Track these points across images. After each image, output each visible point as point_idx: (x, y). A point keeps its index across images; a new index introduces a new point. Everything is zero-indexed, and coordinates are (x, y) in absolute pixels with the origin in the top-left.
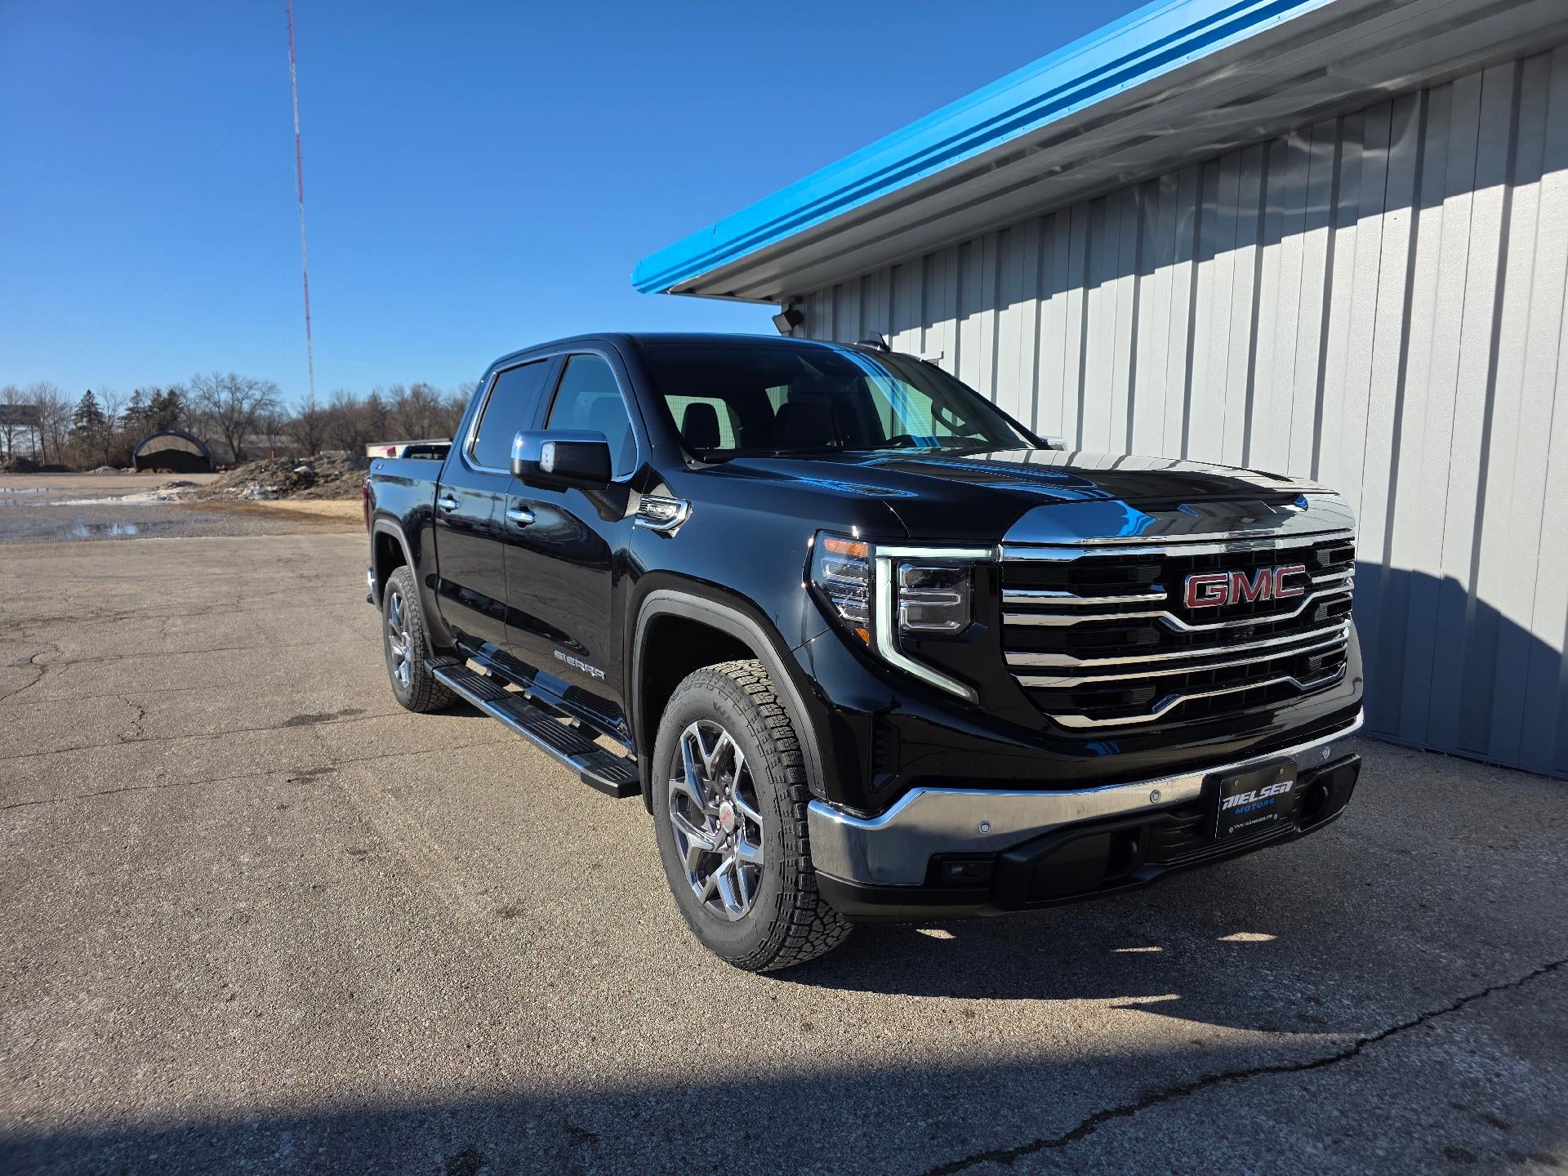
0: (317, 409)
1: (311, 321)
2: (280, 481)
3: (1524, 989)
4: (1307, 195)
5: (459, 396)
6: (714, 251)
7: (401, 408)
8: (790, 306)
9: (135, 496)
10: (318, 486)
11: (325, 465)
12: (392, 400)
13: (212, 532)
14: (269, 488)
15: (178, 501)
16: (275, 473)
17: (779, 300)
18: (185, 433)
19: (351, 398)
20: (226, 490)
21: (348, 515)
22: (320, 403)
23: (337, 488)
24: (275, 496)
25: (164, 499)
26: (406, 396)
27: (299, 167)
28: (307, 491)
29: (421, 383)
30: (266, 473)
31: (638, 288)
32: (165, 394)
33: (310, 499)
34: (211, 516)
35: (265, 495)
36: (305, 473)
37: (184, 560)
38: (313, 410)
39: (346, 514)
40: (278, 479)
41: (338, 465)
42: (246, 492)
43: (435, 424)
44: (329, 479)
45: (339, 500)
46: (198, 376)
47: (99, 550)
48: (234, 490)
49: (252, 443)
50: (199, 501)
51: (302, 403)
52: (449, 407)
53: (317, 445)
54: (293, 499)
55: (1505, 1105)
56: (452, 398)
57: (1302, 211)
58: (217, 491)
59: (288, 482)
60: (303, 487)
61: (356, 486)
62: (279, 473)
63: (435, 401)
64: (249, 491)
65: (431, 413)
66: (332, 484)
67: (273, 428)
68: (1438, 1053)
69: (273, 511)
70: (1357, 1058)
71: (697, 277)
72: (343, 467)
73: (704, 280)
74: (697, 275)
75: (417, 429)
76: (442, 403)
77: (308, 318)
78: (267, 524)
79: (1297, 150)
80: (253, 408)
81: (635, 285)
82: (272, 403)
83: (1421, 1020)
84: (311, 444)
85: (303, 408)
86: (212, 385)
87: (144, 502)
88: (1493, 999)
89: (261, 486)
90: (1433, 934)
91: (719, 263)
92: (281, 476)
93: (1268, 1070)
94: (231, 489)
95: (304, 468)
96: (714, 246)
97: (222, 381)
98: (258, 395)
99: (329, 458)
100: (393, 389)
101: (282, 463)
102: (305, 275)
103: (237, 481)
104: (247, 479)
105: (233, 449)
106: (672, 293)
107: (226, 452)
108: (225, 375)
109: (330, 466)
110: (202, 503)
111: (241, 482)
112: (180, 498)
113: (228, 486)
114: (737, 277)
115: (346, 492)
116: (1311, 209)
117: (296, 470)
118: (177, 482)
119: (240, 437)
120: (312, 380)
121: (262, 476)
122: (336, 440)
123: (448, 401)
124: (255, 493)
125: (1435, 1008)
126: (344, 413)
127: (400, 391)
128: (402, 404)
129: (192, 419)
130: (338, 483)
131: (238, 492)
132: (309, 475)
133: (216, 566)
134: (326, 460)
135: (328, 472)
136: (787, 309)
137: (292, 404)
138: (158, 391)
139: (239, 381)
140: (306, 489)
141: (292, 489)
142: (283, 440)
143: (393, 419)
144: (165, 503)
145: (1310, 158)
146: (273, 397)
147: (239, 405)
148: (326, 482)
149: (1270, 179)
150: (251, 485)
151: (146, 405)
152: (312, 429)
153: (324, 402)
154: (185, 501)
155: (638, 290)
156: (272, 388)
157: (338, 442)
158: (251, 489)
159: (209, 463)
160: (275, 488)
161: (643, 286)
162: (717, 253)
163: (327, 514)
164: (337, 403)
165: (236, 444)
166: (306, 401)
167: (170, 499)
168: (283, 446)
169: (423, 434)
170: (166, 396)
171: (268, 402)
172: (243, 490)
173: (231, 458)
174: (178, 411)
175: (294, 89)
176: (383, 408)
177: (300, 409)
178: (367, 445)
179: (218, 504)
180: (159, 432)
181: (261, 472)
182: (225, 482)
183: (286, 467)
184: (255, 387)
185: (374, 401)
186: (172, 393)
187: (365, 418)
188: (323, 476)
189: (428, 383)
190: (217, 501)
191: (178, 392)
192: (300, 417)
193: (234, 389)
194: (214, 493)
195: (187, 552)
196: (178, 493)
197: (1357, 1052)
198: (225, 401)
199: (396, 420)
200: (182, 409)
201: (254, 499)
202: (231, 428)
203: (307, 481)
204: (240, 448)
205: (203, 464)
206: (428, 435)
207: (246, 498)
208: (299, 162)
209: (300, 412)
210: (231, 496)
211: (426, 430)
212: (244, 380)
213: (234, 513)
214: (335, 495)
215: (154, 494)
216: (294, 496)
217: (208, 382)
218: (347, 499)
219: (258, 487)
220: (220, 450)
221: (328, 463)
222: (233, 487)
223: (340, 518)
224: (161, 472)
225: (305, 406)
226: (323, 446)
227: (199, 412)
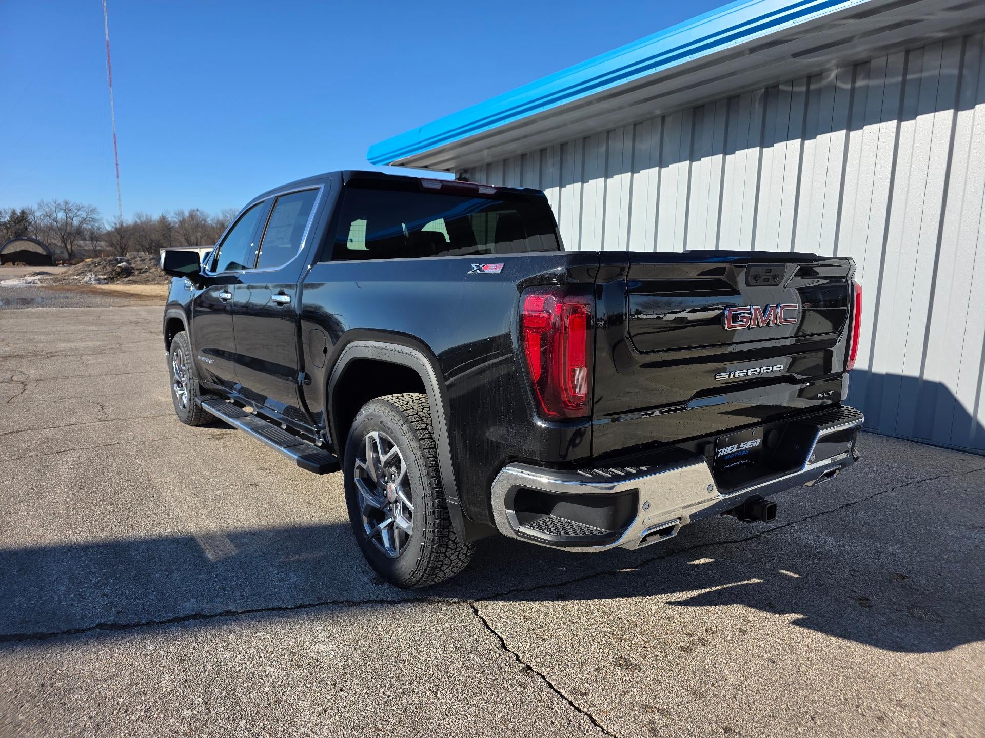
0: (124, 225)
1: (119, 166)
2: (108, 272)
3: (835, 513)
5: (221, 217)
6: (420, 143)
7: (181, 225)
8: (461, 175)
9: (11, 281)
10: (134, 275)
11: (138, 263)
12: (176, 220)
13: (72, 305)
14: (101, 277)
15: (39, 285)
16: (105, 267)
17: (454, 171)
18: (33, 239)
19: (148, 217)
20: (72, 278)
21: (159, 295)
22: (127, 220)
23: (147, 277)
24: (106, 281)
25: (30, 283)
26: (185, 216)
27: (109, 63)
28: (127, 279)
29: (195, 209)
30: (99, 267)
31: (371, 161)
32: (18, 213)
33: (130, 284)
34: (67, 294)
35: (99, 281)
36: (125, 267)
37: (68, 322)
38: (122, 225)
39: (158, 294)
40: (107, 271)
41: (147, 262)
42: (86, 279)
43: (205, 236)
44: (141, 271)
45: (149, 285)
46: (42, 201)
47: (7, 315)
48: (77, 277)
49: (80, 246)
50: (54, 284)
51: (114, 220)
52: (214, 225)
53: (125, 249)
54: (118, 284)
55: (821, 551)
56: (216, 219)
58: (66, 278)
59: (114, 272)
60: (124, 276)
61: (160, 276)
62: (108, 267)
63: (205, 221)
64: (88, 279)
65: (203, 228)
66: (143, 275)
67: (94, 238)
68: (794, 535)
69: (109, 292)
70: (760, 538)
71: (409, 157)
72: (150, 263)
73: (412, 159)
74: (409, 156)
75: (193, 239)
76: (209, 222)
77: (117, 164)
78: (110, 300)
80: (81, 223)
81: (369, 160)
82: (93, 220)
83: (789, 524)
84: (121, 247)
85: (115, 224)
86: (52, 207)
87: (18, 285)
88: (821, 516)
89: (96, 275)
90: (797, 494)
91: (423, 149)
92: (109, 269)
93: (722, 543)
94: (75, 277)
95: (124, 263)
96: (420, 140)
97: (59, 204)
98: (84, 215)
99: (140, 257)
100: (177, 213)
101: (109, 260)
102: (115, 135)
103: (79, 272)
104: (86, 271)
105: (67, 251)
106: (392, 165)
107: (62, 253)
108: (61, 201)
109: (141, 262)
110: (56, 286)
111: (82, 273)
112: (41, 282)
113: (73, 275)
114: (432, 158)
115: (154, 280)
117: (119, 265)
118: (38, 272)
119: (72, 243)
120: (120, 205)
121: (96, 269)
122: (139, 245)
123: (214, 221)
124: (92, 280)
125: (796, 520)
126: (143, 228)
127: (182, 213)
128: (182, 223)
129: (38, 229)
130: (148, 274)
131: (81, 279)
132: (128, 268)
133: (92, 326)
134: (139, 259)
135: (140, 267)
136: (458, 176)
137: (107, 221)
138: (14, 211)
139: (70, 205)
140: (126, 277)
141: (117, 277)
142: (102, 245)
143: (176, 231)
144: (30, 287)
146: (94, 216)
147: (71, 221)
148: (140, 273)
150: (89, 274)
151: (6, 220)
152: (122, 237)
153: (129, 219)
154: (44, 285)
155: (371, 163)
156: (94, 211)
157: (139, 247)
158: (89, 277)
159: (51, 259)
160: (105, 277)
161: (374, 161)
162: (421, 144)
163: (145, 294)
164: (138, 221)
165: (69, 247)
166: (117, 218)
167: (34, 283)
168: (102, 249)
169: (197, 242)
170: (19, 214)
171: (91, 219)
172: (84, 278)
173: (66, 256)
174: (27, 224)
175: (105, 11)
176: (170, 224)
177: (113, 225)
178: (160, 249)
179: (67, 287)
180: (15, 239)
181: (95, 266)
182: (71, 272)
183: (113, 263)
184: (83, 209)
185: (163, 219)
186: (23, 212)
187: (158, 231)
188: (137, 269)
189: (199, 209)
190: (67, 284)
191: (28, 211)
192: (113, 229)
193: (67, 211)
194: (64, 279)
195: (67, 317)
196: (39, 279)
197: (760, 536)
198: (61, 218)
199: (178, 232)
200: (30, 223)
201: (91, 284)
202: (65, 237)
203: (127, 272)
204: (72, 249)
205: (47, 260)
206: (200, 242)
207: (86, 283)
208: (109, 60)
209: (113, 227)
210: (76, 282)
211: (199, 241)
212: (74, 204)
213: (82, 292)
214: (146, 282)
215: (23, 280)
216: (118, 282)
217: (50, 206)
218: (155, 284)
219: (94, 276)
220: (58, 251)
221: (140, 261)
222: (77, 275)
223: (156, 297)
224: (18, 265)
225: (116, 222)
226: (129, 250)
227: (42, 225)
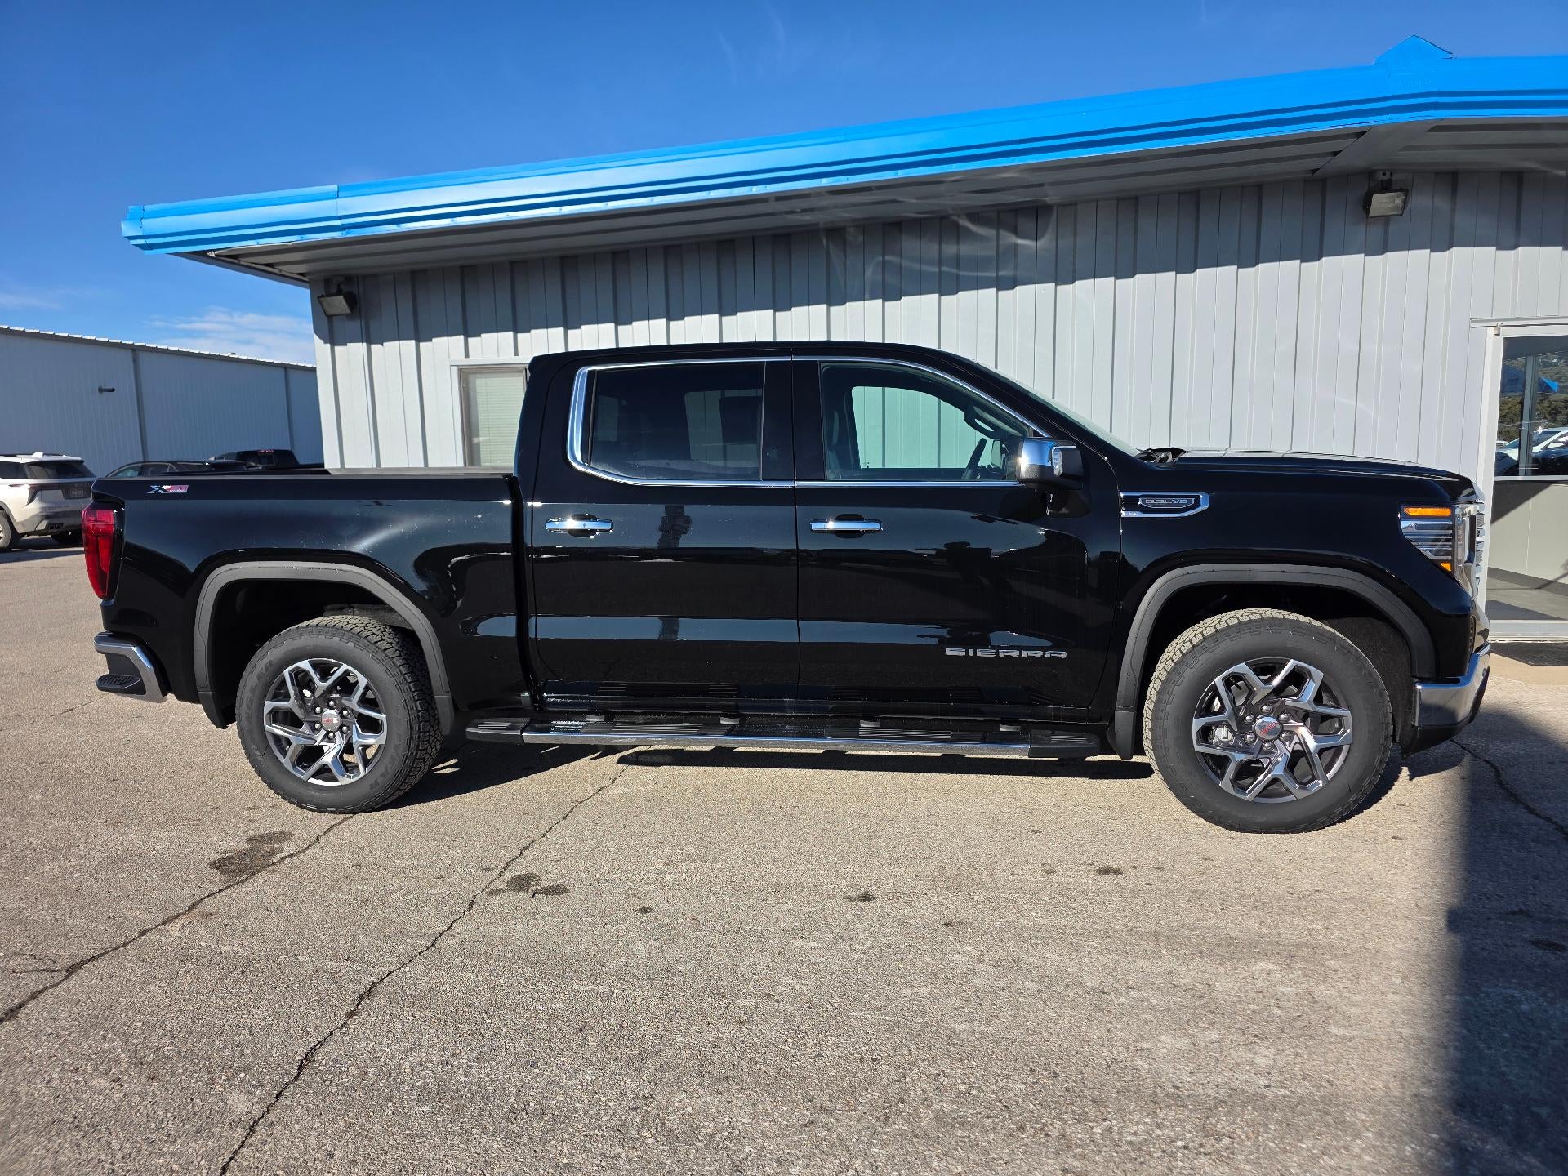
4: (978, 263)
6: (340, 218)
8: (339, 286)
57: (975, 274)
79: (968, 230)
116: (980, 274)
136: (335, 288)
145: (978, 237)
149: (943, 246)
